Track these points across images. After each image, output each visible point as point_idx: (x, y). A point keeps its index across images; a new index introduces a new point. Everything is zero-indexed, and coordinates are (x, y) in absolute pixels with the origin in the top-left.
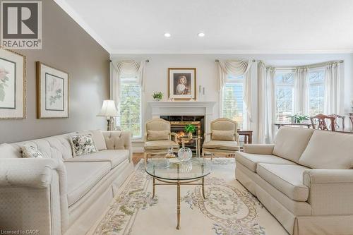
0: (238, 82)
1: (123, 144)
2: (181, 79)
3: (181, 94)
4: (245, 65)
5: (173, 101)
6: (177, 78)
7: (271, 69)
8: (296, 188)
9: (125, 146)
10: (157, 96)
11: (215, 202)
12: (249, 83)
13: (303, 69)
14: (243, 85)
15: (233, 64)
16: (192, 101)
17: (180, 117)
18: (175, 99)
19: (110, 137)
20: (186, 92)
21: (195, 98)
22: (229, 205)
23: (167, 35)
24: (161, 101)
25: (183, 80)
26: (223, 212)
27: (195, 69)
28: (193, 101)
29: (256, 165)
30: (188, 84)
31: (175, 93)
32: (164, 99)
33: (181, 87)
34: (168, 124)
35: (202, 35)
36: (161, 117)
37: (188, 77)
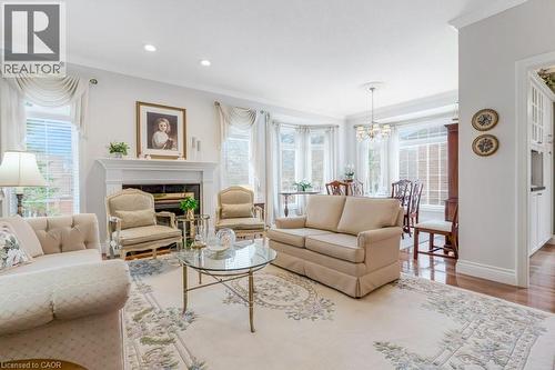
0: (242, 137)
1: (82, 240)
2: (160, 124)
3: (161, 148)
4: (253, 115)
5: (149, 158)
6: (153, 121)
7: (277, 124)
8: (357, 251)
9: (86, 243)
10: (117, 149)
11: (269, 293)
12: (256, 140)
13: (305, 129)
14: (249, 141)
15: (237, 111)
16: (181, 160)
17: (161, 186)
18: (152, 156)
19: (47, 229)
20: (169, 145)
21: (185, 157)
22: (285, 291)
23: (150, 48)
24: (125, 158)
25: (164, 124)
26: (284, 298)
27: (184, 110)
28: (183, 160)
29: (304, 239)
30: (173, 132)
31: (151, 145)
32: (131, 155)
33: (161, 137)
34: (150, 198)
35: (206, 63)
36: (125, 187)
37: (173, 122)
